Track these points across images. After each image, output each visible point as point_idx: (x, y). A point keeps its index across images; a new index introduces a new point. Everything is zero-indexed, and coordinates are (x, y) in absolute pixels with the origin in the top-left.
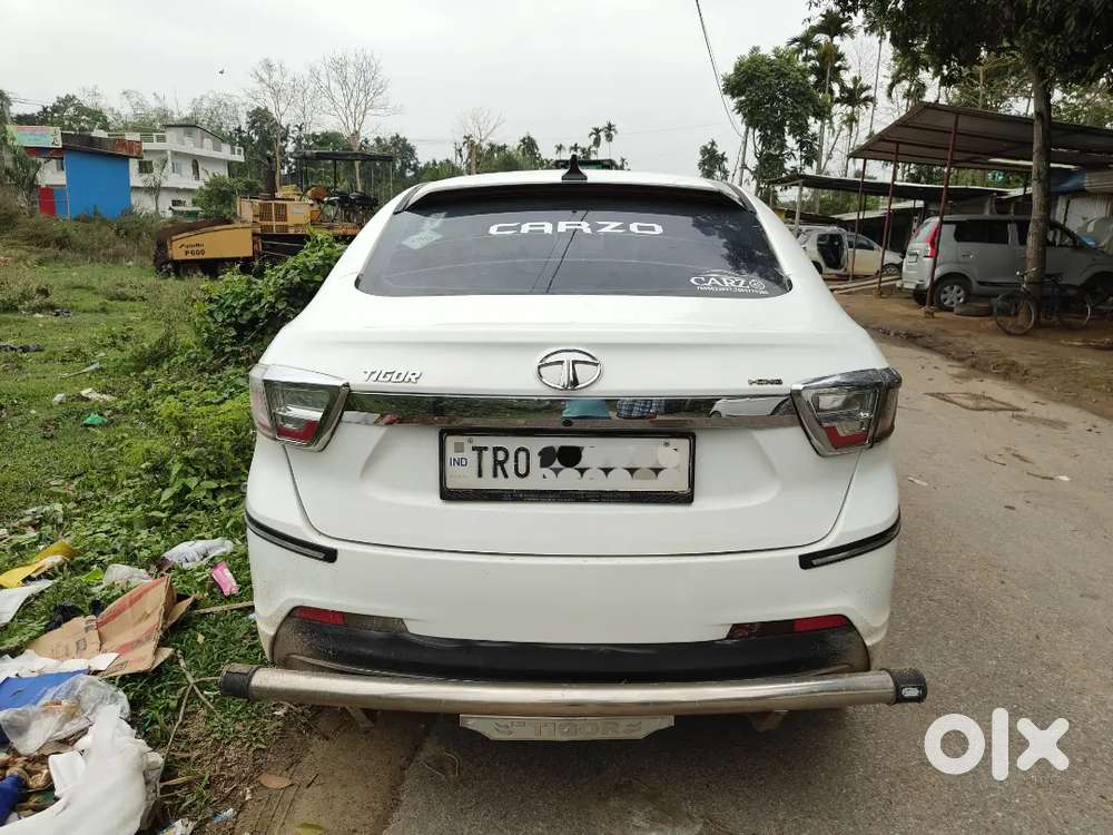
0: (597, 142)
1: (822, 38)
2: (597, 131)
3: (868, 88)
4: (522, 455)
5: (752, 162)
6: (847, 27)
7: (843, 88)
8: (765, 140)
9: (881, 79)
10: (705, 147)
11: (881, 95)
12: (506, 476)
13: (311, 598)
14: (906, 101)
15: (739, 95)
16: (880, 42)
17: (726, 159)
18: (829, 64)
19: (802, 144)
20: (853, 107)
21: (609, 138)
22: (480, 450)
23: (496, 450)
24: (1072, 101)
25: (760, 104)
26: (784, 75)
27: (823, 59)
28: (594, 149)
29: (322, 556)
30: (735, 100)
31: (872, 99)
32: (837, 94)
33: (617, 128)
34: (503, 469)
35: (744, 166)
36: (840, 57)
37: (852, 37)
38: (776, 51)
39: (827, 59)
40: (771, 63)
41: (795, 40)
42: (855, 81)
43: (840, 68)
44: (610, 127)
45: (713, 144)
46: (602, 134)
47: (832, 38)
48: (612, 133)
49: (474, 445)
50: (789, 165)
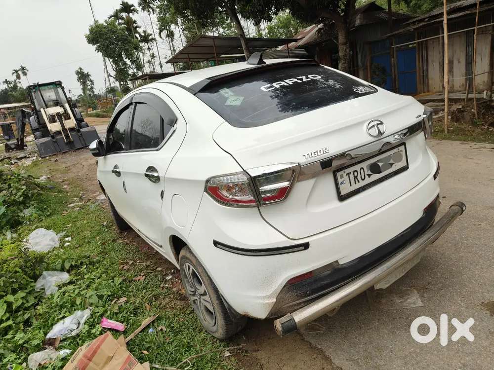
0: (18, 77)
1: (124, 15)
2: (16, 71)
3: (151, 35)
4: (362, 171)
5: (113, 73)
6: (134, 9)
7: (140, 36)
8: (116, 62)
9: (155, 30)
10: (77, 71)
11: (157, 37)
12: (359, 182)
13: (302, 270)
14: (168, 38)
15: (96, 44)
16: (149, 14)
17: (90, 75)
18: (131, 26)
19: (133, 62)
20: (148, 43)
21: (25, 74)
22: (348, 174)
23: (354, 172)
24: (227, 32)
25: (108, 46)
26: (114, 32)
27: (128, 23)
28: (17, 80)
29: (303, 248)
30: (95, 46)
31: (154, 39)
32: (139, 39)
33: (27, 68)
34: (357, 179)
35: (109, 75)
36: (135, 22)
37: (138, 13)
38: (106, 21)
39: (130, 24)
40: (106, 27)
41: (111, 16)
42: (145, 32)
43: (137, 27)
44: (23, 68)
45: (81, 69)
46: (20, 72)
47: (129, 14)
48: (26, 71)
49: (346, 173)
50: (131, 72)
